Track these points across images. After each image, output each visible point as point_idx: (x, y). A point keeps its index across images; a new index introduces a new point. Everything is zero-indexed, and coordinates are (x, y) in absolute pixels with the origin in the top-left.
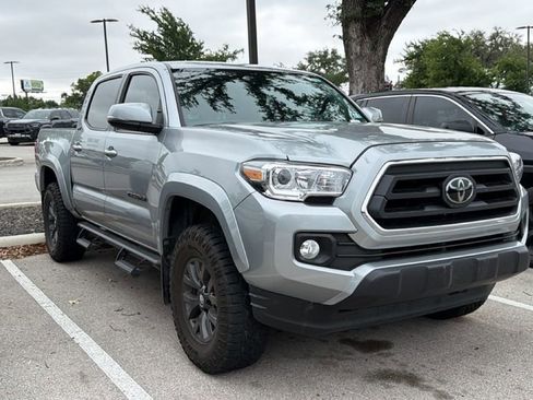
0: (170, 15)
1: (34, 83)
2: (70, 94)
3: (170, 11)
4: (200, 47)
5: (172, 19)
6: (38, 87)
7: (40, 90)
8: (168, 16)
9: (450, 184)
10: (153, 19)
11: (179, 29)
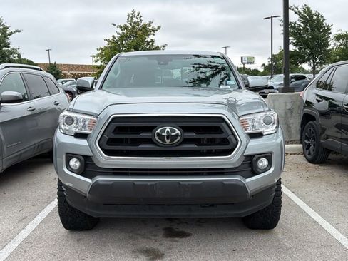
0: (308, 9)
1: (249, 58)
2: (267, 64)
3: (309, 6)
4: (329, 29)
5: (310, 11)
6: (251, 61)
7: (252, 63)
8: (308, 10)
9: (158, 131)
10: (296, 13)
11: (315, 17)
